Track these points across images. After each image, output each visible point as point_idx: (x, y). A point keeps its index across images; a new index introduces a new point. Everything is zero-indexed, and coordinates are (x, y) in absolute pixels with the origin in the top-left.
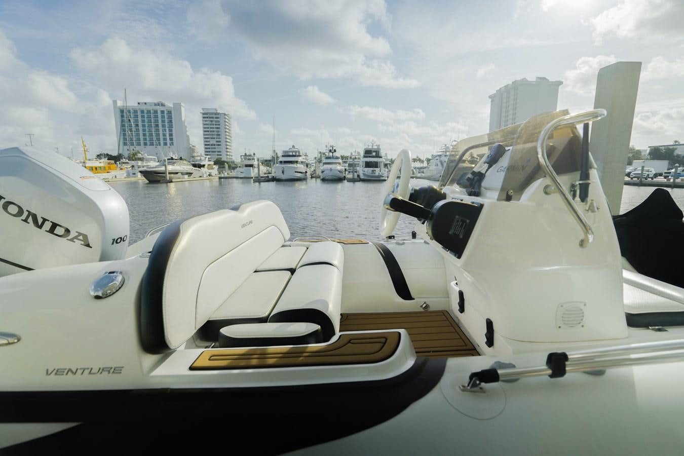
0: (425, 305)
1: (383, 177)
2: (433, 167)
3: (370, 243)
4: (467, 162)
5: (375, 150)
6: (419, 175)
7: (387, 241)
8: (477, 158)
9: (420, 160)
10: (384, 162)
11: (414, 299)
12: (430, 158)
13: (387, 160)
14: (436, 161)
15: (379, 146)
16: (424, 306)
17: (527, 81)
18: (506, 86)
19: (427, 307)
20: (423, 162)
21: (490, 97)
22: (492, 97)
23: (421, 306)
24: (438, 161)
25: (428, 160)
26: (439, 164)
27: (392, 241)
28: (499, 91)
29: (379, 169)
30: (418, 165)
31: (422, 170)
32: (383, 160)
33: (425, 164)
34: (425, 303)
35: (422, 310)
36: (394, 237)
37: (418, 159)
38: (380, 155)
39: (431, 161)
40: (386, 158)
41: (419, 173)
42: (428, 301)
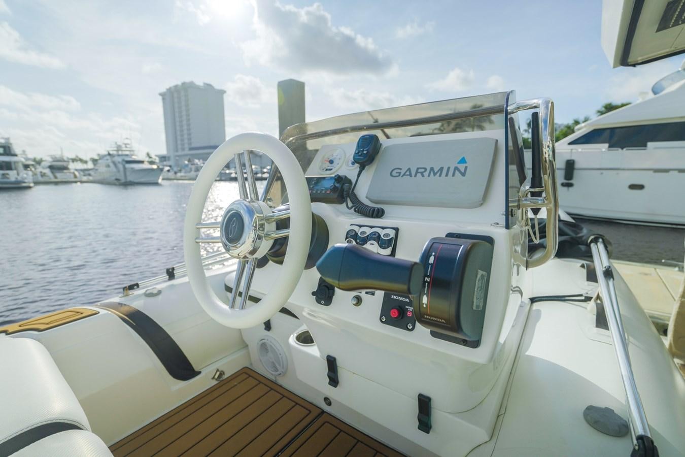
0: (218, 373)
1: (25, 182)
2: (102, 169)
3: (103, 312)
4: (146, 163)
5: (3, 145)
6: (85, 178)
7: (127, 295)
8: (155, 159)
9: (81, 160)
10: (22, 162)
11: (200, 373)
12: (96, 157)
13: (27, 159)
14: (106, 161)
15: (8, 139)
16: (216, 376)
17: (195, 85)
18: (176, 86)
19: (222, 374)
20: (86, 162)
21: (161, 94)
22: (163, 95)
23: (213, 378)
24: (109, 161)
25: (95, 161)
26: (111, 165)
27: (136, 292)
28: (169, 90)
29: (15, 172)
30: (80, 166)
31: (87, 172)
32: (21, 159)
33: (90, 165)
34: (218, 370)
35: (215, 382)
36: (137, 285)
37: (77, 159)
38: (12, 152)
39: (100, 161)
40: (24, 156)
41: (85, 176)
42: (220, 365)
